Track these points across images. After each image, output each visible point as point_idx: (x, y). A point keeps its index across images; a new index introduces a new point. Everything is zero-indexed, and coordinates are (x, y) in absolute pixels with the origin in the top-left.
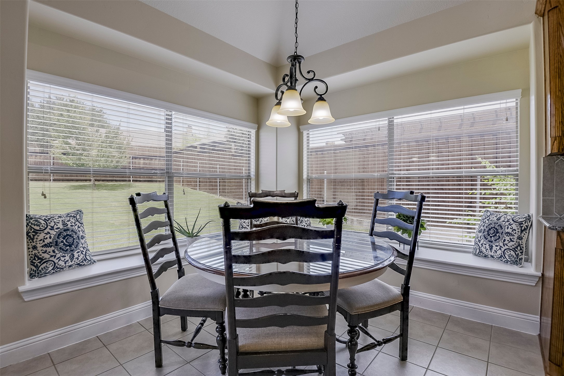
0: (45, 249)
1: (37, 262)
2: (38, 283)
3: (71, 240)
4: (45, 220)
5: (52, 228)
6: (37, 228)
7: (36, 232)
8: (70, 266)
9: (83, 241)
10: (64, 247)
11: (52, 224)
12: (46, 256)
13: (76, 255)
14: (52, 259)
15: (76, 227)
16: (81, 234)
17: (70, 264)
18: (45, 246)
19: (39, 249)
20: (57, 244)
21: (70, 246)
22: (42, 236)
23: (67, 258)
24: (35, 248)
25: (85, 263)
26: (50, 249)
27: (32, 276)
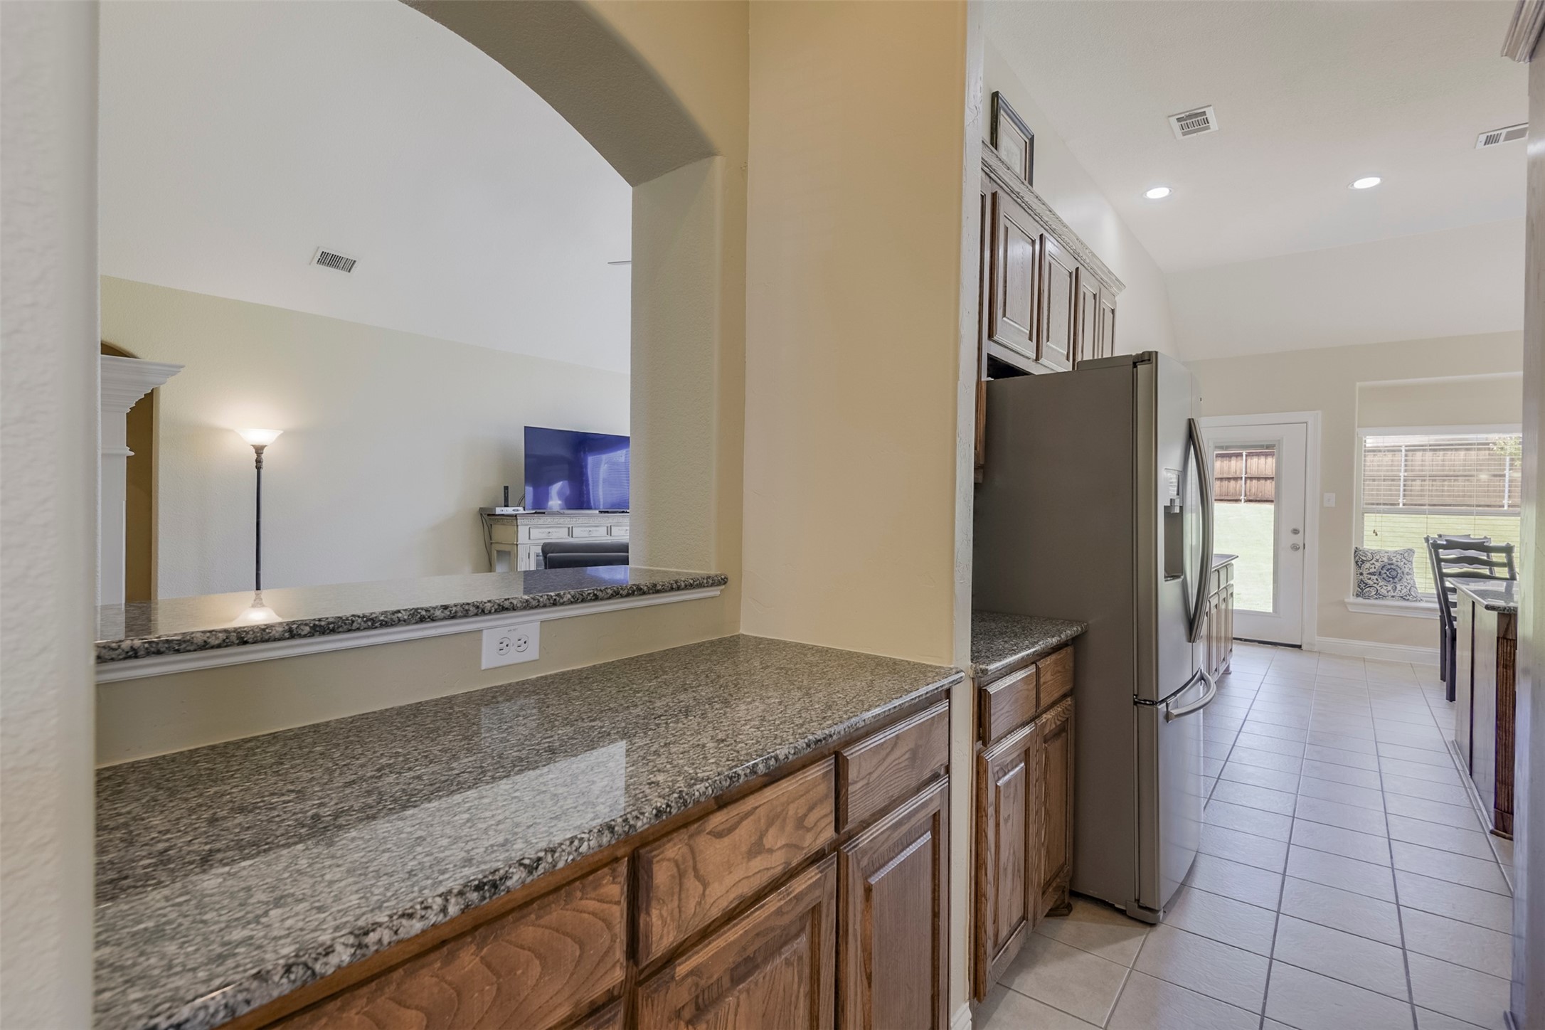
0: (1369, 576)
1: (1362, 585)
2: (1360, 600)
3: (1394, 573)
4: (1372, 553)
5: (1377, 561)
6: (1364, 558)
7: (1363, 562)
8: (1393, 597)
9: (1408, 577)
10: (1387, 578)
11: (1378, 557)
12: (1370, 582)
13: (1399, 588)
14: (1375, 585)
15: (1402, 563)
16: (1407, 570)
17: (1393, 594)
18: (1370, 574)
19: (1365, 575)
20: (1380, 574)
21: (1393, 578)
22: (1367, 565)
23: (1389, 588)
24: (1361, 574)
25: (1408, 597)
26: (1373, 577)
27: (1358, 595)
